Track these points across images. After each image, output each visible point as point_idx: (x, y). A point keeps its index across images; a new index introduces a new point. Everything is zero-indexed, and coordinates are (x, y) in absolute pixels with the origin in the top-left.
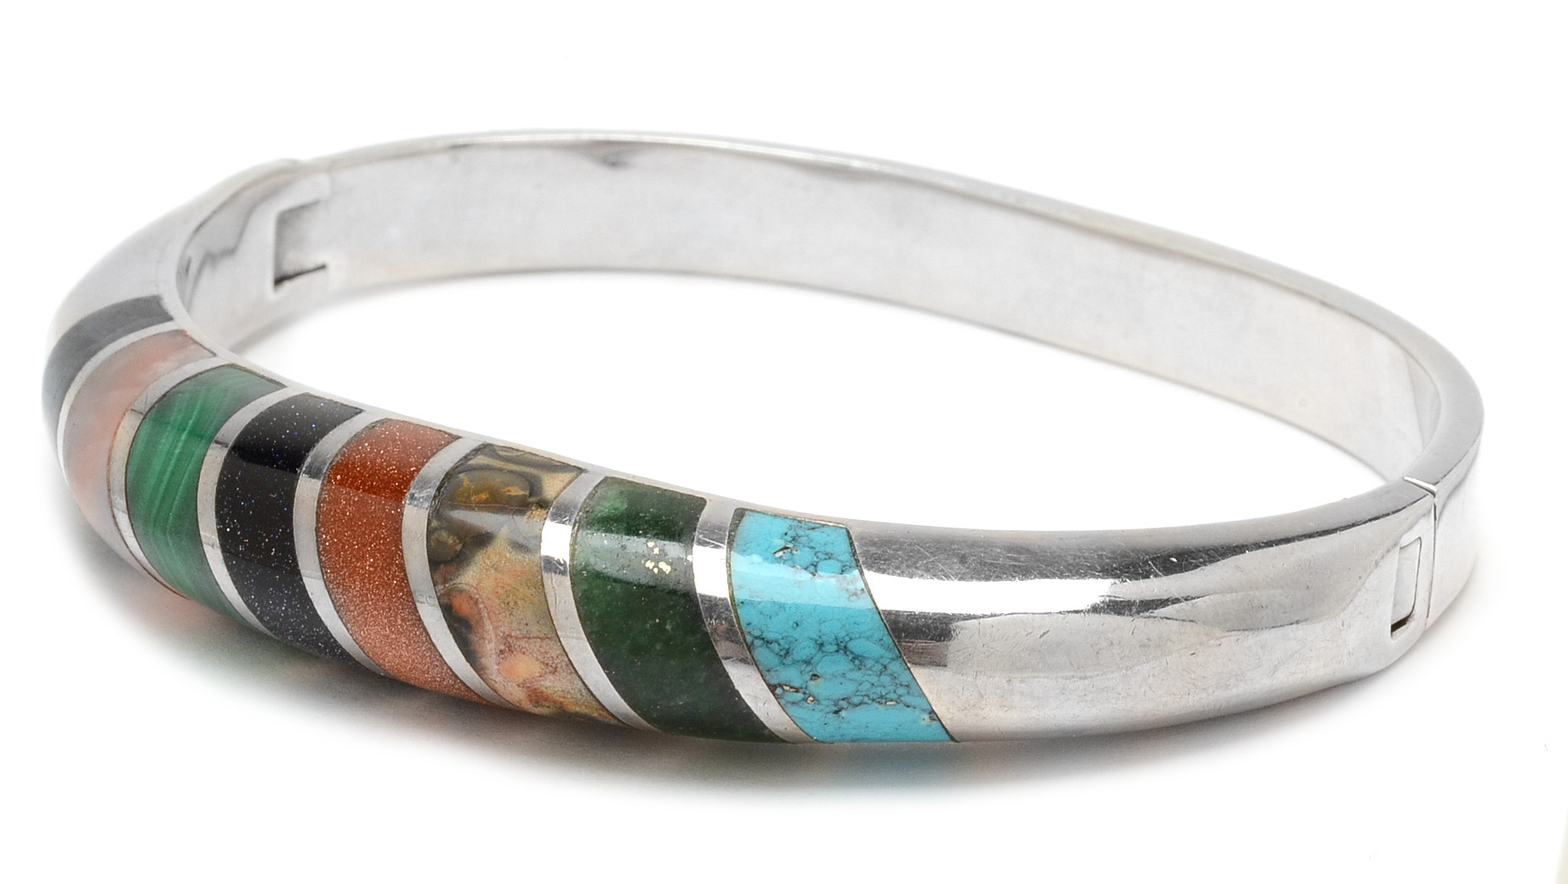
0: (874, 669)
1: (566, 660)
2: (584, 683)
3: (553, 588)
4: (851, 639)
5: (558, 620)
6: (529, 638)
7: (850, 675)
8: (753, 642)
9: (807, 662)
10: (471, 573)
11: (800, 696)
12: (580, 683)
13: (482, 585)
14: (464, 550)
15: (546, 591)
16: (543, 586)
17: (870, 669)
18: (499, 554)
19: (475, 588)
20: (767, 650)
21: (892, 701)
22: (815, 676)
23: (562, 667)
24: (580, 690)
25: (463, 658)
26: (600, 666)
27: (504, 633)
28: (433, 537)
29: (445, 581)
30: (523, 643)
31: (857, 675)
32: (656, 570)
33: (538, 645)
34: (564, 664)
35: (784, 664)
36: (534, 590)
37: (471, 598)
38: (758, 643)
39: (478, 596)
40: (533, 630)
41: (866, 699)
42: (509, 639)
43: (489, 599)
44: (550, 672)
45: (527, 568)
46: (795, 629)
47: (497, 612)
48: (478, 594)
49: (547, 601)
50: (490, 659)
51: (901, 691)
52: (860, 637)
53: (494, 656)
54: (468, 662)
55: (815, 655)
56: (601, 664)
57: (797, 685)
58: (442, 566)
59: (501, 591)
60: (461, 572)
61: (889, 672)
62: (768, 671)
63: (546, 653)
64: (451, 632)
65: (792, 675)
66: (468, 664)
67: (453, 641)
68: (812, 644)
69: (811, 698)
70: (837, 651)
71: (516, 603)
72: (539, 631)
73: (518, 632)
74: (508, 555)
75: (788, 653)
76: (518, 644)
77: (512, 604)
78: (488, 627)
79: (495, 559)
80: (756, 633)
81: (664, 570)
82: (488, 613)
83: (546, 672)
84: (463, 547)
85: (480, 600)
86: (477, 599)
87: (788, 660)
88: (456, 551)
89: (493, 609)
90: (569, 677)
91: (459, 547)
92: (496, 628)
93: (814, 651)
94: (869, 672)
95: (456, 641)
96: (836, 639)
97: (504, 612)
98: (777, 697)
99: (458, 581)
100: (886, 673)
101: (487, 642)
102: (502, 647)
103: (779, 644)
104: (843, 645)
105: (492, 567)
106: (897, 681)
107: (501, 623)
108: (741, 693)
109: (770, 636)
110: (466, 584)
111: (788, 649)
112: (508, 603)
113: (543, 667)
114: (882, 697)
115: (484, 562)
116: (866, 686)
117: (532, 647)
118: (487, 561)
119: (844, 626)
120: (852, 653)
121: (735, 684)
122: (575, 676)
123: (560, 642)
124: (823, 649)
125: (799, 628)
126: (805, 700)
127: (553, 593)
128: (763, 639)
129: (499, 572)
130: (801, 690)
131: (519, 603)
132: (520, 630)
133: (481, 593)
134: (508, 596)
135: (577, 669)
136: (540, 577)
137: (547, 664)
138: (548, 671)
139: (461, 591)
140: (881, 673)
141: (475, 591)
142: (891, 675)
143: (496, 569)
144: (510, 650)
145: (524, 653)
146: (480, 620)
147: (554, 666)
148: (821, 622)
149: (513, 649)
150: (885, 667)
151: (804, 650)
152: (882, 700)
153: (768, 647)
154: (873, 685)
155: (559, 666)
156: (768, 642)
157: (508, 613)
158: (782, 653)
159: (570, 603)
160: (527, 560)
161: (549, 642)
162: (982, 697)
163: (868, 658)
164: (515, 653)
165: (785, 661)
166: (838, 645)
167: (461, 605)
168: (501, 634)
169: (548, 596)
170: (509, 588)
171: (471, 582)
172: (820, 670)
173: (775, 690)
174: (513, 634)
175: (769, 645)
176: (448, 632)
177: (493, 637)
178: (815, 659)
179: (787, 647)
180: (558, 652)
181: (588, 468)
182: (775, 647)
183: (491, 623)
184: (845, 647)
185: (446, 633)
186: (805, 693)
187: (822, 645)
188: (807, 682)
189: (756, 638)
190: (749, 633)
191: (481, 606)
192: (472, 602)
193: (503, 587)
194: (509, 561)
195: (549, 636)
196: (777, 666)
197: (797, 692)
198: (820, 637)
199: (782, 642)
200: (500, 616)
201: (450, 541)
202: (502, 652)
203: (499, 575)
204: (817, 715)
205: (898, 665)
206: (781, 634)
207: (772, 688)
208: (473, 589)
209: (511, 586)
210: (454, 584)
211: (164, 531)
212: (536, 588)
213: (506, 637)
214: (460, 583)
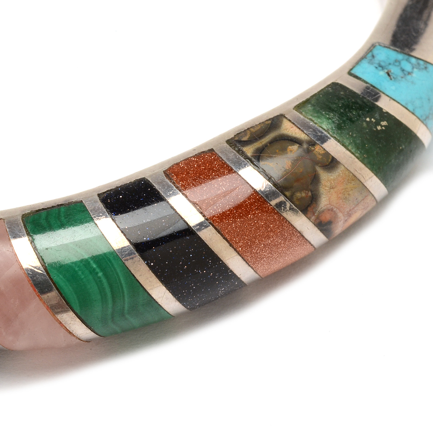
3: (360, 173)
5: (368, 185)
6: (358, 204)
13: (331, 200)
14: (313, 193)
16: (355, 176)
18: (328, 180)
27: (348, 211)
28: (295, 200)
29: (314, 214)
30: (356, 208)
32: (383, 128)
33: (362, 203)
36: (353, 182)
37: (329, 210)
40: (359, 198)
42: (350, 212)
43: (337, 203)
45: (344, 175)
47: (342, 206)
49: (360, 181)
50: (340, 228)
53: (342, 225)
58: (309, 209)
59: (340, 195)
60: (319, 203)
63: (366, 203)
72: (362, 197)
73: (353, 206)
74: (332, 178)
76: (354, 210)
77: (347, 196)
78: (339, 216)
79: (328, 184)
81: (385, 125)
82: (339, 209)
84: (311, 192)
85: (333, 207)
88: (310, 196)
89: (340, 205)
91: (310, 194)
92: (344, 213)
99: (320, 208)
101: (339, 222)
102: (346, 218)
105: (330, 189)
107: (345, 209)
110: (324, 206)
115: (326, 190)
117: (360, 206)
123: (371, 193)
127: (360, 176)
131: (350, 193)
132: (354, 204)
133: (333, 204)
134: (344, 194)
135: (376, 198)
136: (351, 174)
137: (365, 208)
139: (323, 211)
141: (330, 205)
143: (333, 188)
144: (350, 216)
145: (356, 212)
146: (336, 216)
157: (347, 202)
159: (370, 174)
160: (340, 172)
164: (352, 216)
167: (325, 217)
168: (346, 213)
170: (343, 191)
171: (326, 203)
174: (351, 208)
177: (343, 218)
181: (282, 112)
183: (341, 212)
191: (335, 209)
192: (330, 211)
193: (340, 193)
194: (334, 180)
195: (366, 195)
200: (344, 205)
201: (304, 195)
203: (335, 189)
208: (328, 206)
209: (343, 189)
210: (318, 211)
211: (123, 315)
212: (353, 180)
213: (348, 213)
214: (321, 209)
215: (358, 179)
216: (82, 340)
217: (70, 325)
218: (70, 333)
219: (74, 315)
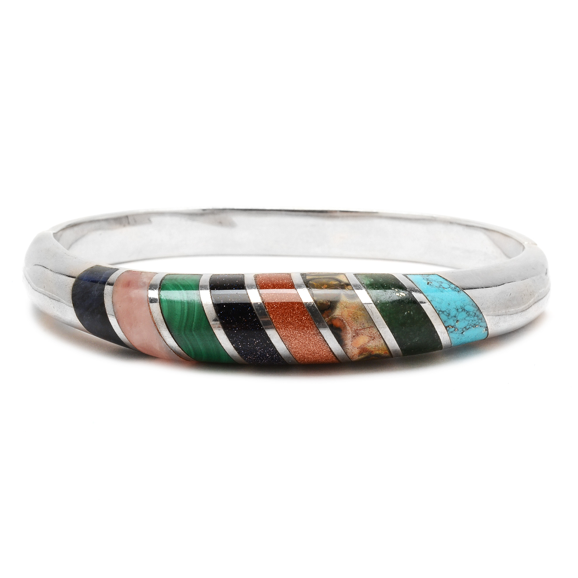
0: (473, 315)
1: (379, 333)
2: (384, 341)
3: (370, 309)
4: (465, 306)
5: (375, 320)
6: (365, 329)
7: (467, 319)
8: (439, 313)
9: (455, 317)
10: (338, 311)
11: (453, 329)
12: (383, 341)
13: (343, 314)
14: (331, 304)
15: (368, 311)
16: (366, 309)
17: (471, 315)
19: (341, 316)
20: (443, 315)
21: (477, 325)
22: (457, 321)
23: (377, 336)
24: (382, 344)
25: (337, 343)
26: (391, 333)
27: (355, 329)
29: (328, 316)
30: (362, 331)
31: (468, 318)
32: (400, 296)
33: (368, 330)
34: (378, 335)
35: (449, 318)
37: (340, 320)
38: (440, 313)
39: (343, 318)
40: (366, 325)
41: (470, 327)
42: (357, 331)
43: (347, 318)
44: (372, 340)
45: (358, 305)
46: (449, 306)
47: (351, 322)
48: (342, 317)
49: (369, 314)
50: (349, 340)
51: (480, 321)
52: (467, 305)
53: (351, 339)
54: (339, 344)
55: (457, 313)
56: (391, 332)
57: (453, 325)
58: (325, 311)
59: (351, 315)
60: (334, 312)
61: (476, 315)
62: (445, 322)
63: (371, 332)
64: (333, 334)
65: (451, 322)
66: (339, 345)
67: (334, 337)
68: (455, 310)
69: (456, 329)
70: (462, 311)
71: (358, 317)
72: (368, 325)
73: (360, 328)
75: (449, 314)
76: (360, 332)
77: (356, 318)
78: (348, 329)
79: (345, 304)
80: (439, 310)
81: (403, 295)
82: (348, 323)
83: (370, 340)
85: (344, 320)
86: (343, 319)
87: (450, 317)
88: (329, 305)
89: (349, 321)
90: (379, 340)
91: (329, 303)
92: (351, 328)
93: (456, 312)
94: (471, 316)
95: (335, 337)
96: (461, 307)
97: (354, 321)
98: (447, 331)
100: (476, 316)
101: (348, 334)
102: (354, 335)
103: (446, 312)
104: (463, 308)
105: (345, 307)
106: (479, 318)
107: (353, 326)
108: (437, 332)
109: (443, 310)
110: (337, 315)
111: (449, 313)
112: (355, 318)
113: (370, 338)
114: (474, 325)
116: (471, 321)
117: (366, 332)
118: (342, 306)
119: (461, 302)
120: (466, 311)
121: (436, 329)
122: (381, 339)
123: (376, 327)
124: (458, 311)
125: (450, 306)
126: (455, 330)
127: (370, 311)
128: (441, 311)
129: (348, 308)
130: (454, 327)
131: (359, 317)
132: (361, 327)
133: (344, 317)
134: (354, 316)
135: (382, 335)
136: (363, 307)
137: (371, 337)
138: (371, 339)
139: (335, 318)
140: (474, 316)
141: (341, 317)
142: (477, 316)
143: (346, 307)
144: (357, 334)
145: (363, 335)
146: (345, 327)
147: (374, 337)
148: (455, 302)
149: (358, 334)
150: (475, 314)
151: (453, 313)
152: (475, 326)
153: (443, 314)
154: (472, 321)
155: (376, 336)
156: (443, 312)
157: (355, 321)
158: (448, 315)
159: (378, 313)
160: (356, 302)
161: (372, 328)
162: (500, 319)
163: (471, 311)
164: (359, 336)
165: (449, 317)
166: (462, 309)
167: (336, 323)
168: (354, 330)
169: (369, 312)
170: (354, 313)
171: (339, 314)
172: (459, 318)
173: (447, 328)
174: (358, 329)
175: (444, 313)
176: (332, 334)
177: (351, 332)
178: (457, 315)
179: (448, 312)
180: (376, 331)
182: (445, 313)
183: (349, 327)
184: (464, 309)
185: (331, 335)
186: (455, 328)
187: (458, 310)
188: (455, 323)
189: (439, 311)
190: (437, 310)
191: (345, 322)
193: (351, 313)
194: (350, 304)
195: (372, 326)
196: (447, 319)
197: (453, 328)
198: (456, 307)
199: (447, 311)
200: (353, 323)
202: (354, 336)
203: (348, 309)
204: (457, 335)
205: (479, 312)
206: (446, 308)
207: (446, 327)
208: (340, 316)
209: (354, 312)
210: (332, 317)
211: (191, 330)
212: (363, 311)
213: (356, 331)
214: (334, 316)
215: (367, 312)
216: (167, 345)
217: (160, 326)
218: (159, 333)
219: (163, 320)
